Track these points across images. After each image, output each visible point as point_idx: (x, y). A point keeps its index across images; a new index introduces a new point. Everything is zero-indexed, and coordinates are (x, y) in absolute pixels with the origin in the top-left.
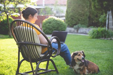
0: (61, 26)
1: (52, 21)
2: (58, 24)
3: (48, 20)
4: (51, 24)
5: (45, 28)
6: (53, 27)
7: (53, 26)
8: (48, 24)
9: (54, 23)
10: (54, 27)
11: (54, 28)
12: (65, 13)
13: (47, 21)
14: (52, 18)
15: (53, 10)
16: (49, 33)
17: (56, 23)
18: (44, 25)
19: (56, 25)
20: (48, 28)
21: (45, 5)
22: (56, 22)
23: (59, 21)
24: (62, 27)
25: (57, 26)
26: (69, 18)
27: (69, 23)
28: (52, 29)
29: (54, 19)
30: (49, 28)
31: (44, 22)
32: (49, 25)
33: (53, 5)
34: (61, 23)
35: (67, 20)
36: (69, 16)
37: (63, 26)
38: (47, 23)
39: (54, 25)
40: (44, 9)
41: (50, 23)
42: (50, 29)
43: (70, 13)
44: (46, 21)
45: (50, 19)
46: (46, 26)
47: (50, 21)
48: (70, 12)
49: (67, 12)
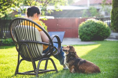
0: (103, 30)
1: (91, 25)
2: (99, 28)
3: (86, 23)
4: (89, 28)
5: (82, 34)
6: (91, 32)
7: (91, 30)
8: (86, 28)
9: (94, 26)
10: (94, 32)
11: (94, 34)
12: (111, 14)
13: (85, 25)
14: (91, 21)
15: (100, 10)
16: (87, 40)
17: (95, 27)
18: (81, 30)
19: (95, 29)
20: (85, 34)
21: (90, 5)
22: (95, 25)
23: (99, 25)
24: (104, 32)
25: (97, 31)
26: (115, 21)
27: (115, 26)
28: (90, 34)
29: (93, 22)
30: (87, 33)
31: (81, 26)
32: (86, 30)
33: (100, 4)
34: (102, 27)
35: (113, 23)
36: (115, 18)
37: (105, 30)
38: (84, 27)
39: (94, 29)
40: (87, 10)
41: (88, 26)
42: (88, 35)
43: (116, 14)
44: (83, 25)
45: (88, 22)
46: (83, 30)
47: (88, 24)
48: (116, 12)
49: (113, 12)
